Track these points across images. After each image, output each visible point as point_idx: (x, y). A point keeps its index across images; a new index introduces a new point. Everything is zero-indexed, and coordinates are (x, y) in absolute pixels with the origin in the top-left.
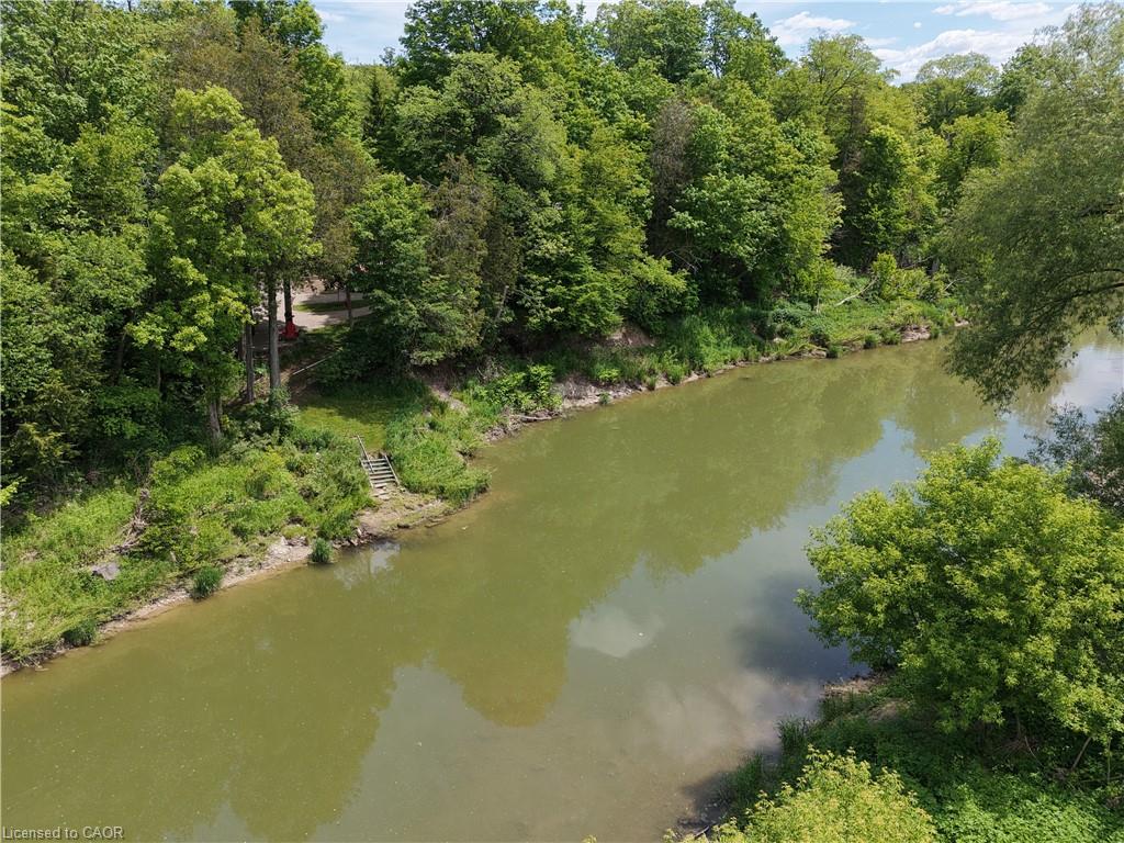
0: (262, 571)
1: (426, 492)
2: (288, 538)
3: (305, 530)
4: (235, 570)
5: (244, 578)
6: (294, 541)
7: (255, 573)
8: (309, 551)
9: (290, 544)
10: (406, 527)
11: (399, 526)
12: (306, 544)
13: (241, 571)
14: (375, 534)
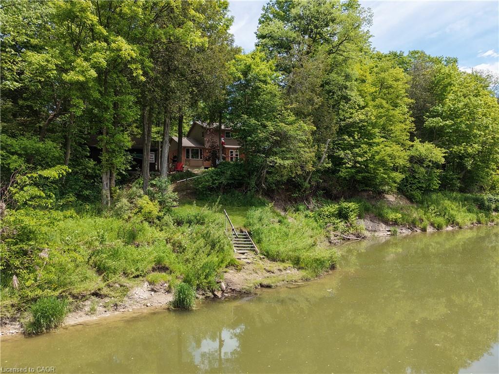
0: (116, 313)
1: (283, 261)
2: (151, 283)
3: (169, 277)
4: (87, 309)
5: (94, 318)
6: (157, 287)
7: (108, 314)
8: (170, 298)
9: (153, 290)
10: (269, 287)
11: (262, 286)
12: (168, 291)
13: (93, 311)
14: (238, 289)
